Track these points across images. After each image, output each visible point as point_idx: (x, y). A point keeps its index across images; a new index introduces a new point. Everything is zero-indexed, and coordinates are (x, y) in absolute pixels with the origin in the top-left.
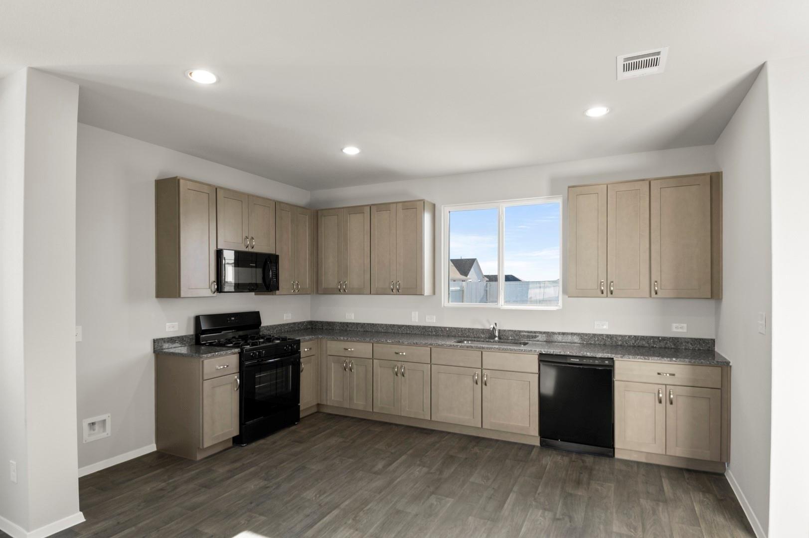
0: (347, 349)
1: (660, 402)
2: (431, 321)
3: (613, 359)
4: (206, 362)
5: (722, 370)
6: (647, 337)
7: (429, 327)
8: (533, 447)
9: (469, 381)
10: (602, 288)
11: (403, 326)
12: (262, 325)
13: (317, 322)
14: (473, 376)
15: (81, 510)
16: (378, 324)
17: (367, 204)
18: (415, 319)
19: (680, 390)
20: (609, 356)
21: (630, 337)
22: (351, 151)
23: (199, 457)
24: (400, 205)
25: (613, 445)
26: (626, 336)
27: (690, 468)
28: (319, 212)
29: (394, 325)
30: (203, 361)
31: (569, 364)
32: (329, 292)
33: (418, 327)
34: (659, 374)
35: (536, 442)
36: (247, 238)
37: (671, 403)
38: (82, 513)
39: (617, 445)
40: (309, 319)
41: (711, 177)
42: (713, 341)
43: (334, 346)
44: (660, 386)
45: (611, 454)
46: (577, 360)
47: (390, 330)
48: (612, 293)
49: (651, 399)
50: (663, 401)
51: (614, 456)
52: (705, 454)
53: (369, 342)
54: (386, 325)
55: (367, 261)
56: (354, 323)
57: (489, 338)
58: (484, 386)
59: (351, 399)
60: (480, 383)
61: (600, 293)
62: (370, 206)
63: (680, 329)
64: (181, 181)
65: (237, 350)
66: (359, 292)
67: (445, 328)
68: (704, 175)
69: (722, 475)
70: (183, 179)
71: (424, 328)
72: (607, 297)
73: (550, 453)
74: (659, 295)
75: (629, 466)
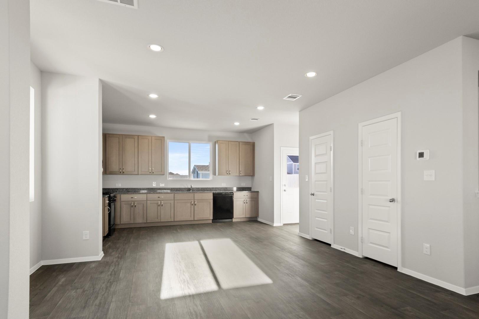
0: (133, 198)
1: (244, 203)
9: (189, 205)
15: (103, 251)
16: (136, 188)
17: (137, 134)
20: (232, 192)
22: (153, 116)
34: (244, 196)
35: (211, 222)
37: (247, 203)
43: (125, 197)
46: (224, 194)
48: (230, 174)
56: (121, 188)
58: (195, 205)
59: (134, 219)
60: (193, 205)
61: (226, 174)
63: (243, 185)
65: (108, 196)
72: (228, 175)
73: (215, 224)
74: (242, 175)
75: (237, 223)
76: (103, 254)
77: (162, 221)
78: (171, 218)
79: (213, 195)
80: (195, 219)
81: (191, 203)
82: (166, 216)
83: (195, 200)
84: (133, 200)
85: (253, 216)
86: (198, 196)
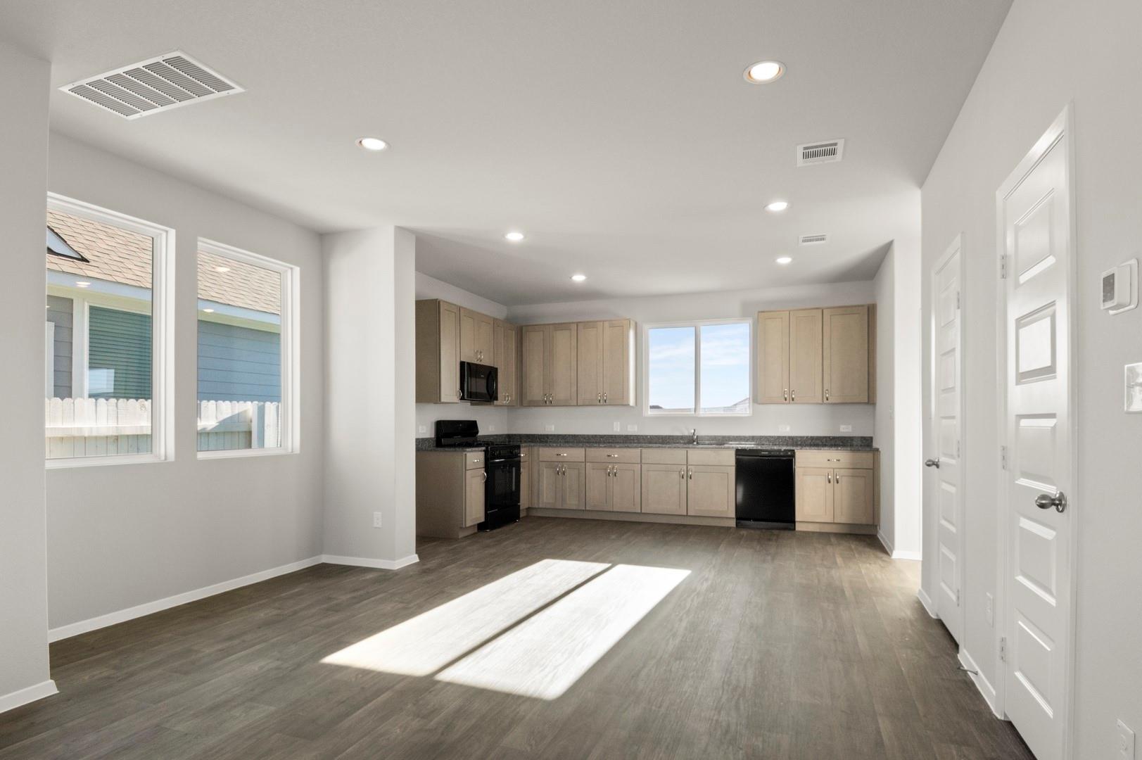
0: (559, 455)
1: (829, 482)
2: (633, 430)
3: (794, 450)
4: (468, 454)
5: (874, 455)
6: (821, 437)
7: (631, 436)
8: (730, 528)
9: (675, 476)
10: (786, 396)
11: (605, 436)
12: (479, 434)
13: (515, 435)
15: (416, 553)
17: (574, 321)
18: (617, 429)
19: (843, 471)
20: (792, 448)
21: (807, 437)
22: (579, 278)
23: (461, 535)
24: (607, 323)
25: (794, 519)
26: (804, 437)
28: (524, 329)
29: (596, 436)
30: (466, 455)
31: (761, 456)
32: (533, 404)
33: (620, 436)
34: (828, 460)
35: (733, 523)
36: (477, 351)
37: (838, 482)
38: (417, 555)
39: (798, 518)
40: (506, 432)
41: (869, 308)
42: (871, 438)
43: (546, 453)
44: (829, 470)
45: (793, 527)
46: (767, 453)
47: (593, 440)
48: (793, 400)
49: (822, 481)
50: (832, 481)
51: (795, 529)
52: (863, 520)
53: (582, 447)
54: (588, 436)
55: (574, 374)
56: (554, 435)
58: (689, 479)
59: (563, 499)
60: (685, 477)
61: (784, 400)
62: (577, 324)
63: (845, 430)
64: (441, 303)
65: (484, 448)
66: (565, 404)
67: (646, 436)
68: (862, 306)
69: (876, 535)
70: (441, 300)
71: (626, 436)
72: (789, 403)
73: (744, 532)
74: (829, 401)
75: (807, 536)
76: (415, 559)
77: (615, 510)
78: (634, 505)
79: (736, 455)
80: (690, 514)
81: (680, 472)
82: (622, 500)
83: (689, 467)
84: (560, 459)
85: (857, 522)
86: (697, 455)
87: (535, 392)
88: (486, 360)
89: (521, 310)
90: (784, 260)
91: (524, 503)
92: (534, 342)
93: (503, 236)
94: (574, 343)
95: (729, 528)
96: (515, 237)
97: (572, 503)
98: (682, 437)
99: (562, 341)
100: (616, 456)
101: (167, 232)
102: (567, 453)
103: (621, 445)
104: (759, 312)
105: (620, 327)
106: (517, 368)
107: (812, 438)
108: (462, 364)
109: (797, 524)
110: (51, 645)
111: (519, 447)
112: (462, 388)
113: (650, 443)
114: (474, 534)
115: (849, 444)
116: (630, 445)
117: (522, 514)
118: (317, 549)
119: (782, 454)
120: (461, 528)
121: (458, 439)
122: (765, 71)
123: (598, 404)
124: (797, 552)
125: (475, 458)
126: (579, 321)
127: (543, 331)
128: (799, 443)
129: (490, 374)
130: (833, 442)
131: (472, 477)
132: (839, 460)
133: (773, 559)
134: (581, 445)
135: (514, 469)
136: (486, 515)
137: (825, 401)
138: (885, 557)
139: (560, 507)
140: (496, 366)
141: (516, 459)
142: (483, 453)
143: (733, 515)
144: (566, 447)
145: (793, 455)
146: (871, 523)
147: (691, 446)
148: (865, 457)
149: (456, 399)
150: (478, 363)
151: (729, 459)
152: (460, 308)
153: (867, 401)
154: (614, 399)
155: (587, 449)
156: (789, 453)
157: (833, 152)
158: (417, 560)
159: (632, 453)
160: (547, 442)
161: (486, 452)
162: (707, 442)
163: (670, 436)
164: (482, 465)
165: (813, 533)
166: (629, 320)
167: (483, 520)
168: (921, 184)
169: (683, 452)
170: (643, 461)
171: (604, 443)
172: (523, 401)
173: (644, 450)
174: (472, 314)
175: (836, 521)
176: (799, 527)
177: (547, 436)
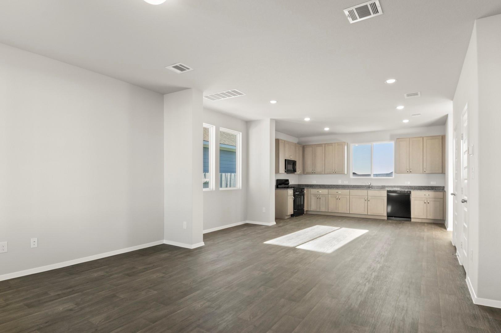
1: (425, 203)
2: (346, 183)
4: (289, 191)
5: (443, 193)
6: (423, 186)
9: (363, 200)
10: (408, 171)
11: (335, 185)
12: (290, 184)
13: (301, 184)
14: (365, 198)
18: (340, 183)
19: (431, 199)
20: (410, 190)
21: (417, 186)
22: (327, 129)
23: (286, 218)
24: (336, 144)
26: (415, 186)
27: (434, 222)
28: (305, 146)
32: (308, 173)
33: (341, 185)
34: (425, 195)
35: (386, 218)
36: (290, 155)
37: (428, 203)
39: (412, 216)
40: (298, 184)
41: (442, 137)
42: (444, 187)
43: (313, 191)
44: (425, 199)
46: (399, 192)
47: (330, 187)
48: (411, 172)
49: (422, 202)
50: (426, 203)
51: (411, 221)
52: (439, 217)
55: (323, 162)
56: (316, 185)
57: (368, 188)
58: (368, 202)
59: (320, 208)
60: (367, 200)
62: (325, 144)
63: (433, 183)
64: (280, 140)
65: (293, 189)
66: (320, 173)
67: (351, 185)
68: (440, 136)
69: (444, 224)
70: (280, 139)
71: (344, 185)
72: (409, 173)
73: (390, 221)
74: (426, 172)
75: (416, 223)
76: (275, 223)
77: (339, 212)
78: (347, 210)
79: (387, 192)
80: (368, 214)
82: (342, 209)
83: (368, 197)
84: (318, 193)
85: (436, 218)
86: (371, 192)
87: (309, 169)
88: (292, 158)
89: (303, 139)
90: (406, 121)
91: (305, 209)
92: (309, 151)
93: (304, 119)
94: (324, 151)
95: (384, 220)
96: (307, 119)
97: (323, 209)
98: (366, 186)
99: (319, 150)
100: (340, 192)
101: (213, 127)
102: (321, 191)
103: (342, 188)
104: (397, 139)
105: (341, 145)
106: (302, 161)
107: (419, 187)
108: (286, 160)
109: (412, 219)
110: (204, 234)
111: (304, 189)
112: (285, 168)
113: (353, 188)
114: (290, 218)
115: (434, 189)
116: (345, 189)
117: (305, 213)
118: (245, 219)
119: (406, 192)
120: (286, 215)
121: (283, 186)
122: (391, 81)
123: (333, 173)
124: (410, 227)
125: (290, 192)
126: (326, 143)
127: (312, 147)
128: (414, 188)
129: (294, 163)
130: (428, 188)
131: (290, 198)
132: (429, 195)
133: (400, 229)
134: (326, 188)
135: (302, 197)
136: (294, 211)
137: (424, 172)
138: (445, 230)
139: (319, 211)
140: (295, 160)
141: (303, 193)
142: (293, 191)
143: (386, 215)
144: (320, 189)
145: (410, 193)
146: (442, 219)
147: (369, 189)
148: (440, 194)
149: (283, 172)
150: (290, 159)
151: (384, 194)
152: (285, 141)
153: (441, 172)
154: (340, 172)
155: (329, 190)
156: (409, 192)
157: (417, 95)
158: (275, 224)
159: (346, 191)
160: (313, 187)
161: (294, 190)
162: (376, 188)
163: (361, 185)
164: (293, 195)
165: (418, 222)
166: (345, 142)
167: (293, 213)
168: (452, 99)
169: (366, 191)
170: (350, 194)
171: (335, 188)
172: (304, 172)
173: (351, 191)
174: (289, 143)
175: (428, 218)
176: (412, 220)
177: (313, 185)
